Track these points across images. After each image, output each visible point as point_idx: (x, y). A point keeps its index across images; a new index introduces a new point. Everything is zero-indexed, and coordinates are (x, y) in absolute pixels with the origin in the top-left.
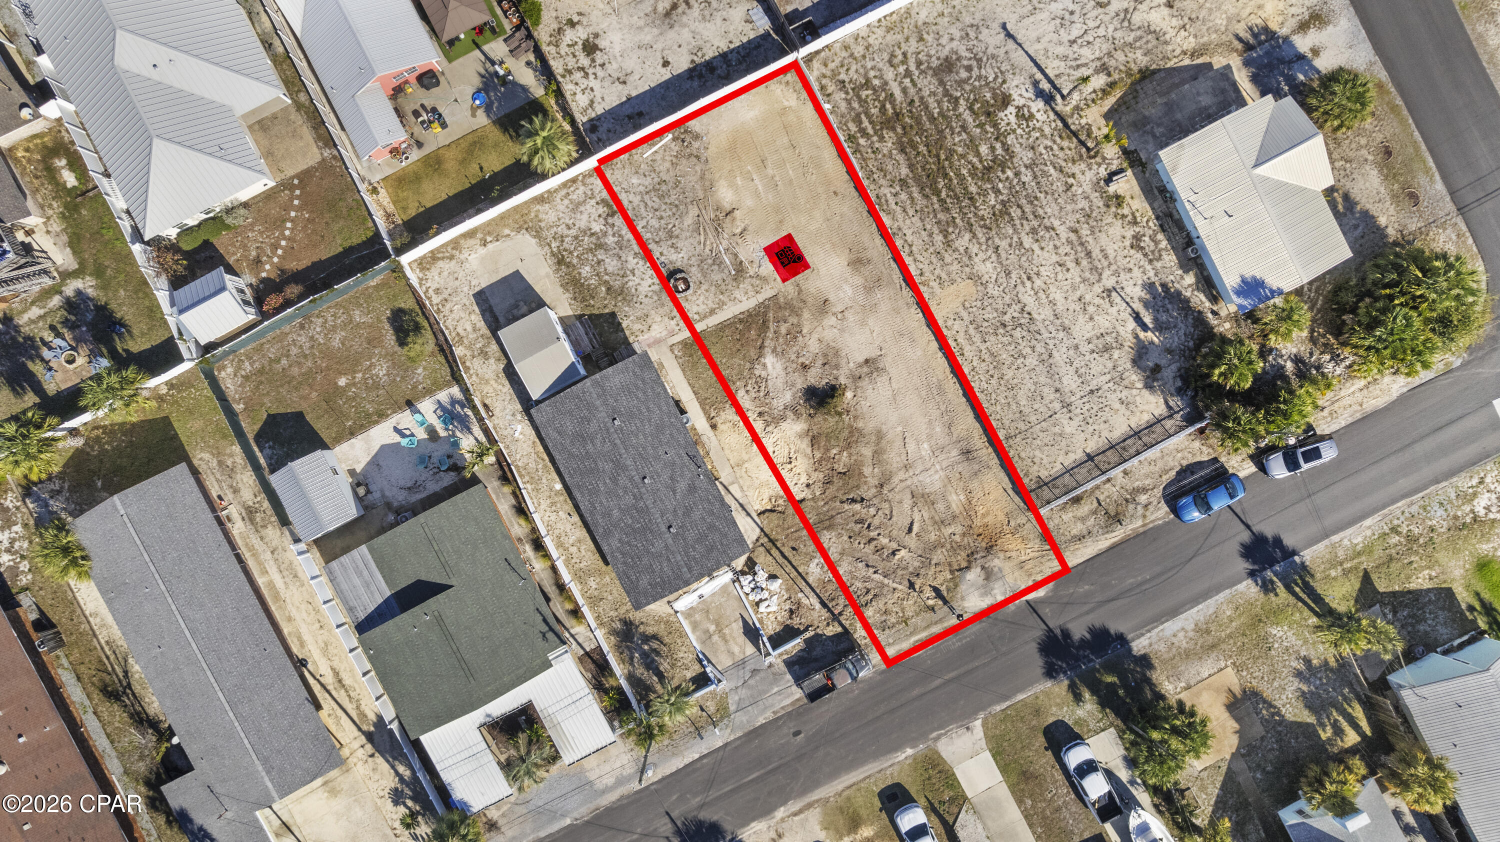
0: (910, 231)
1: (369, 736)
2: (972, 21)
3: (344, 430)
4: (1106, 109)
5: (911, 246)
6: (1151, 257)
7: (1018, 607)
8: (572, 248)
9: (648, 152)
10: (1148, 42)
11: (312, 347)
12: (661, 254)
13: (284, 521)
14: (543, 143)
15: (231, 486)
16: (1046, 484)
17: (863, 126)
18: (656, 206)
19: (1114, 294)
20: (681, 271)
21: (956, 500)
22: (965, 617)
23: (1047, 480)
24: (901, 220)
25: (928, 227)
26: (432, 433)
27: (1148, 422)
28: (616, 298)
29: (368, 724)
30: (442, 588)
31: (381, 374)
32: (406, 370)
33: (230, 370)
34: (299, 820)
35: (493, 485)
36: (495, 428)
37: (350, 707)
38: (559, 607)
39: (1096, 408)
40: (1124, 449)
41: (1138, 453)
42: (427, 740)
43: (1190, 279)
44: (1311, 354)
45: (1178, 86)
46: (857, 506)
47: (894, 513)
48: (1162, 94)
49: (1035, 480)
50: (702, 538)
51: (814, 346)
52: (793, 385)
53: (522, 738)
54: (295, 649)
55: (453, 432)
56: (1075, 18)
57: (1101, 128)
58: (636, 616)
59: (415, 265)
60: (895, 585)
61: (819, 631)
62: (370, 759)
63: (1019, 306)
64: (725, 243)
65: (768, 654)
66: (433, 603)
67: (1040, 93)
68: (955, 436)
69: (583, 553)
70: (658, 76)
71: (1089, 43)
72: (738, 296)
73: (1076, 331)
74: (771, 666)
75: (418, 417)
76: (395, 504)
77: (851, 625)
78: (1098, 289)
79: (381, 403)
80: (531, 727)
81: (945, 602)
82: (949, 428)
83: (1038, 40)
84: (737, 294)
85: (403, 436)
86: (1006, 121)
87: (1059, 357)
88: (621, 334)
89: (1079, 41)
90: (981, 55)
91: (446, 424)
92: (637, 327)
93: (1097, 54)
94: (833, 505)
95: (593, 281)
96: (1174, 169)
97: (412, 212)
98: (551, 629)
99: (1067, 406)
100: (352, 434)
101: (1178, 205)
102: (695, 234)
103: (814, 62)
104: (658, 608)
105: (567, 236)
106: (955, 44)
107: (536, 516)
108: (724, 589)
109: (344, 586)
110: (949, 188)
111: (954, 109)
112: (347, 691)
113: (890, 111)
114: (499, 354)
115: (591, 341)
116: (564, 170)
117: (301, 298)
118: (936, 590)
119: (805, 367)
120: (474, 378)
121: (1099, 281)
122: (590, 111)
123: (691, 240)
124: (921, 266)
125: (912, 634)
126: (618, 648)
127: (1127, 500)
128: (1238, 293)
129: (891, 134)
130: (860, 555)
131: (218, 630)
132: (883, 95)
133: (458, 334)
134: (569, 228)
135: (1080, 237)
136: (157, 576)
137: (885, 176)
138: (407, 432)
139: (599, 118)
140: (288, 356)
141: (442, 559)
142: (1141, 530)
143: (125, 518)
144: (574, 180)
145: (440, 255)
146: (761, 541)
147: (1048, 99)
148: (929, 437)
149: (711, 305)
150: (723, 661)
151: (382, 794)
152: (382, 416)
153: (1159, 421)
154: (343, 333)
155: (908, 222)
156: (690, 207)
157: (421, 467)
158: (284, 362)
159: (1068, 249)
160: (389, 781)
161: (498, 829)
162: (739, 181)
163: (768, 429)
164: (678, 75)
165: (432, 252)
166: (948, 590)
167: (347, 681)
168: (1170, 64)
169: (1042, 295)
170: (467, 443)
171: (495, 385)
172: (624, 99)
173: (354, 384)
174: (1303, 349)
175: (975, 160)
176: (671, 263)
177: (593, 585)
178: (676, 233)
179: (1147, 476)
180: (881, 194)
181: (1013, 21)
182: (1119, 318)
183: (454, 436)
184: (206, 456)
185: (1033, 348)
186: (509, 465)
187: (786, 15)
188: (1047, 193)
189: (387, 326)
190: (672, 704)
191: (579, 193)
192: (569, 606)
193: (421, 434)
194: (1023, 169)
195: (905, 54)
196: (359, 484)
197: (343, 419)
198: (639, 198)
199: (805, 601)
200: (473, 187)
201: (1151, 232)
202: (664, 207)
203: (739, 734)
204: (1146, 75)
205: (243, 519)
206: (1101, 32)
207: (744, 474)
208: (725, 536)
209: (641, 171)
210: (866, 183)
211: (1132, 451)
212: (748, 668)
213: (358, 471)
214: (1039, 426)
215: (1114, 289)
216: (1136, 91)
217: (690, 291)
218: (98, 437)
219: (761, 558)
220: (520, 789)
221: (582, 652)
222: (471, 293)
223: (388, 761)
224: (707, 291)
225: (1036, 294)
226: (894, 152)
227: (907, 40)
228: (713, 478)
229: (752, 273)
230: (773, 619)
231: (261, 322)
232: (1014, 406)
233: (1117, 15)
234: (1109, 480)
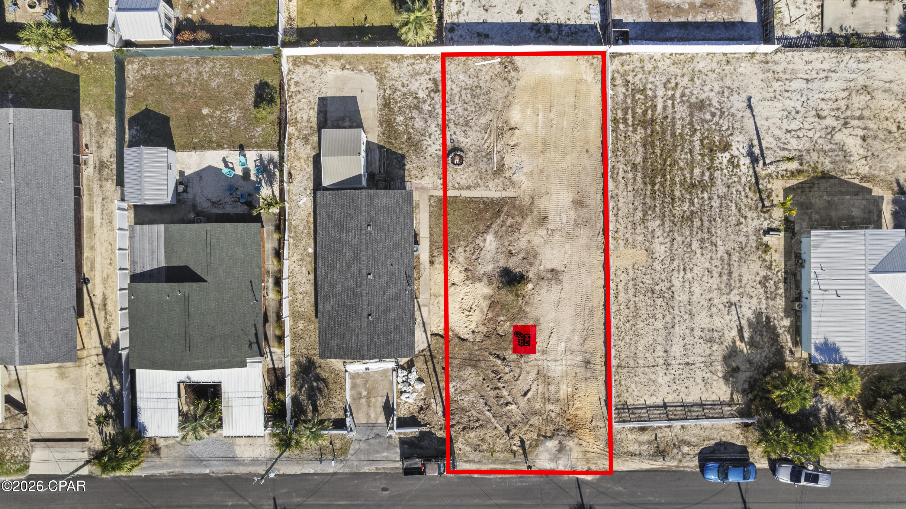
0: (623, 200)
1: (105, 351)
2: (731, 85)
3: (190, 143)
4: (788, 185)
5: (619, 210)
6: (768, 295)
7: (570, 480)
8: (398, 100)
9: (479, 62)
10: (837, 155)
11: (197, 79)
12: (455, 133)
13: (120, 182)
14: (414, 20)
15: (98, 143)
16: (628, 409)
17: (627, 116)
18: (467, 101)
19: (733, 307)
20: (462, 151)
21: (565, 390)
22: (533, 469)
23: (630, 406)
24: (621, 190)
25: (636, 203)
26: (246, 172)
27: (714, 401)
28: (410, 146)
29: (109, 343)
30: (197, 279)
31: (233, 119)
32: (250, 125)
33: (135, 66)
34: (30, 383)
35: (269, 228)
36: (289, 191)
37: (102, 325)
38: (272, 330)
39: (685, 376)
40: (690, 411)
41: (697, 418)
42: (139, 372)
43: (786, 322)
44: (842, 411)
45: (842, 193)
46: (499, 362)
47: (521, 378)
48: (829, 194)
49: (622, 402)
50: (387, 333)
51: (523, 243)
52: (497, 262)
53: (202, 404)
54: (86, 269)
55: (261, 180)
56: (798, 116)
57: (778, 197)
58: (319, 361)
59: (291, 59)
60: (497, 425)
61: (433, 430)
62: (98, 366)
63: (669, 284)
64: (499, 147)
65: (392, 429)
66: (187, 286)
67: (750, 154)
68: (585, 347)
69: (305, 302)
70: (511, 17)
71: (798, 137)
72: (491, 186)
73: (697, 319)
74: (390, 437)
75: (242, 159)
76: (199, 209)
77: (456, 436)
78: (725, 299)
79: (223, 138)
80: (213, 399)
81: (525, 453)
82: (584, 340)
83: (767, 119)
84: (491, 184)
85: (227, 166)
86: (720, 161)
87: (678, 330)
88: (402, 172)
89: (793, 133)
90: (725, 109)
91: (258, 172)
92: (415, 172)
93: (800, 147)
94: (484, 353)
95: (401, 128)
96: (817, 246)
97: (306, 24)
98: (258, 343)
99: (667, 365)
100: (195, 148)
101: (804, 271)
102: (483, 132)
103: (616, 59)
104: (337, 363)
105: (399, 90)
106: (712, 94)
107: (286, 263)
108: (385, 371)
109: (137, 245)
110: (662, 185)
111: (691, 136)
112: (106, 314)
113: (649, 116)
114: (316, 144)
115: (380, 166)
116: (419, 45)
117: (205, 42)
118: (522, 441)
119: (510, 253)
120: (292, 152)
121: (728, 294)
122: (455, 17)
123: (478, 134)
124: (619, 226)
125: (493, 462)
126: (296, 376)
127: (675, 445)
128: (817, 349)
129: (642, 131)
130: (484, 394)
131: (37, 232)
132: (650, 103)
133: (296, 118)
134: (403, 86)
135: (730, 260)
136: (13, 175)
137: (625, 156)
138: (231, 165)
139: (458, 25)
140: (178, 77)
141: (209, 260)
142: (674, 469)
143: (11, 127)
144: (422, 57)
145: (310, 61)
146: (425, 353)
147: (754, 160)
148: (568, 340)
149: (470, 182)
150: (361, 418)
151: (94, 392)
152: (219, 146)
153: (721, 404)
154: (222, 80)
155: (625, 193)
156: (489, 112)
157: (228, 193)
158: (174, 79)
159: (719, 264)
160: (103, 386)
161: (159, 454)
162: (529, 111)
163: (466, 282)
164: (524, 23)
165: (306, 56)
166: (530, 446)
167: (110, 308)
168: (844, 177)
169: (687, 285)
170: (265, 192)
171: (303, 164)
172: (481, 21)
173: (212, 117)
174: (838, 404)
175: (688, 175)
176: (458, 142)
177: (301, 326)
178: (471, 124)
179: (695, 436)
180: (616, 167)
181: (757, 98)
182: (729, 324)
183: (260, 183)
184: (92, 114)
185: (664, 316)
186: (285, 220)
187: (614, 20)
188: (723, 220)
189: (252, 90)
190: (312, 433)
191: (422, 66)
192: (278, 332)
193: (239, 171)
194: (715, 197)
195: (677, 84)
196: (181, 183)
197: (194, 136)
198: (458, 89)
199: (433, 406)
200: (354, 28)
201: (777, 279)
202: (472, 103)
203: (347, 471)
204: (825, 176)
205: (95, 167)
206: (810, 134)
207: (435, 303)
208: (403, 339)
209: (468, 73)
210: (610, 154)
211: (694, 415)
212: (375, 431)
213: (186, 174)
214: (642, 369)
215: (735, 304)
216: (814, 184)
217: (461, 167)
218: (25, 65)
219: (419, 364)
220: (184, 438)
221: (271, 366)
222: (318, 96)
223: (109, 373)
224: (472, 172)
225: (684, 282)
226: (639, 144)
227: (683, 76)
228: (414, 296)
229: (507, 175)
230: (407, 407)
231: (171, 45)
232: (633, 348)
233: (826, 128)
234: (670, 427)
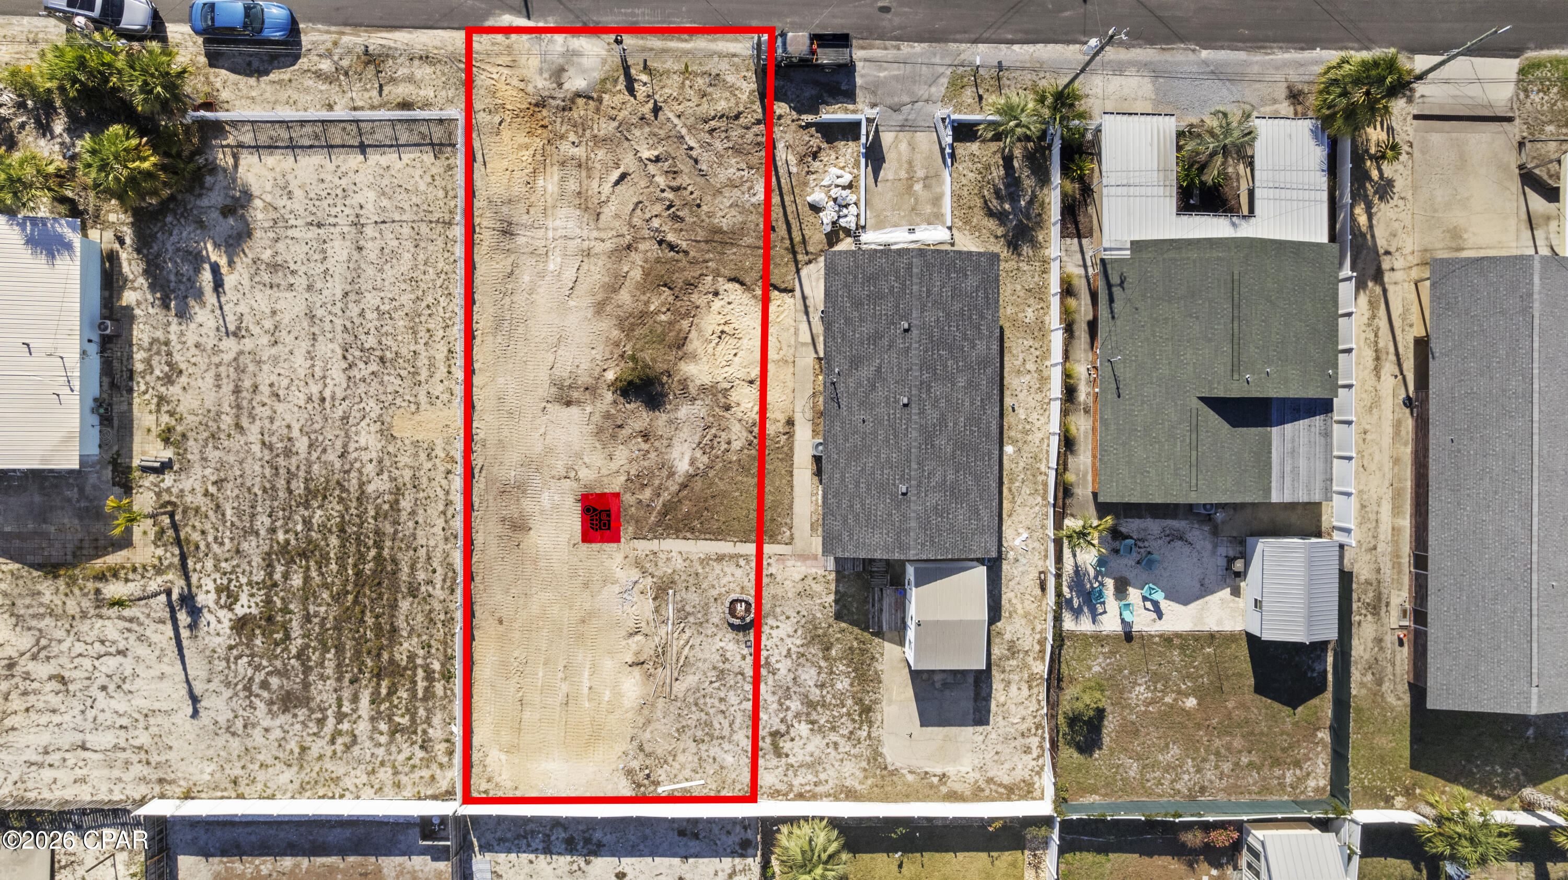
0: (435, 530)
1: (1378, 276)
2: (231, 739)
3: (1219, 646)
4: (124, 553)
5: (444, 513)
6: (164, 348)
7: (543, 16)
8: (845, 718)
9: (696, 785)
10: (28, 607)
11: (1204, 760)
12: (744, 658)
13: (1346, 578)
14: (815, 866)
15: (1381, 649)
16: (432, 144)
17: (425, 684)
18: (720, 716)
19: (232, 328)
20: (732, 626)
21: (549, 183)
22: (613, 37)
23: (429, 148)
24: (440, 549)
25: (411, 524)
26: (1121, 591)
27: (271, 154)
28: (825, 635)
29: (1372, 291)
30: (1217, 404)
31: (1142, 689)
32: (1112, 677)
33: (1312, 783)
34: (1513, 222)
35: (1083, 492)
36: (1046, 557)
37: (1383, 323)
38: (1083, 308)
39: (325, 203)
40: (317, 137)
41: (303, 123)
42: (1321, 236)
43: (129, 297)
44: (22, 126)
45: (20, 536)
46: (671, 237)
47: (631, 207)
48: (45, 535)
49: (443, 157)
50: (876, 298)
51: (622, 455)
52: (670, 422)
53: (1209, 177)
54: (1409, 424)
55: (1096, 578)
56: (103, 680)
57: (143, 531)
58: (998, 247)
59: (1037, 793)
60: (676, 121)
61: (795, 115)
62: (1392, 249)
63: (351, 374)
64: (662, 631)
65: (870, 121)
66: (1235, 390)
67: (195, 612)
68: (510, 260)
69: (1021, 356)
70: (637, 866)
71: (102, 642)
72: (680, 561)
73: (300, 308)
74: (873, 105)
75: (1128, 617)
76: (1206, 528)
77: (753, 103)
78: (248, 344)
79: (1161, 654)
80: (1191, 184)
81: (626, 69)
82: (512, 273)
83: (162, 676)
84: (679, 564)
85: (1156, 604)
86: (253, 600)
87: (336, 287)
88: (841, 589)
89: (113, 650)
90: (242, 694)
91: (1100, 592)
92: (818, 588)
93: (100, 622)
94: (698, 255)
95: (841, 668)
96: (67, 440)
97: (1007, 857)
98: (1109, 286)
99: (357, 224)
100: (1212, 637)
101: (95, 390)
102: (692, 660)
103: (444, 789)
104: (967, 243)
105: (843, 736)
106: (267, 722)
107: (1055, 427)
108: (880, 225)
109: (1320, 465)
110: (361, 557)
111: (307, 646)
112: (1376, 343)
113: (385, 684)
114: (996, 640)
115: (881, 600)
116: (806, 819)
117: (1188, 826)
118: (631, 90)
119: (646, 436)
120: (1039, 628)
121: (241, 353)
122: (739, 867)
123: (700, 655)
124: (444, 483)
125: (686, 52)
126: (1040, 222)
127: (346, 74)
128: (68, 246)
129: (397, 656)
130: (698, 179)
131: (1496, 493)
132: (382, 708)
133: (1030, 688)
134: (836, 744)
135: (237, 416)
136: (1535, 594)
137: (430, 611)
138: (1149, 605)
139: (733, 854)
140: (1237, 764)
141: (1194, 436)
142: (348, 30)
143: (1535, 681)
144: (801, 796)
145: (1002, 790)
146: (806, 258)
147: (188, 601)
148: (541, 275)
149: (717, 567)
150: (926, 142)
151: (1401, 203)
152: (1168, 639)
153: (257, 147)
154: (1160, 757)
155: (432, 543)
156: (681, 695)
157: (1155, 556)
158: (1245, 760)
159: (259, 410)
160: (1385, 212)
161: (1289, 88)
162: (607, 695)
163: (728, 386)
164: (613, 855)
165: (1009, 799)
166: (616, 81)
167: (1369, 354)
168: (15, 566)
169: (318, 372)
170: (1088, 557)
171: (1019, 606)
172: (691, 860)
173: (1179, 692)
174: (30, 139)
175: (314, 574)
176: (738, 642)
177: (1029, 312)
178: (714, 673)
179: (307, 90)
180: (447, 592)
181: (181, 714)
182: (240, 296)
183: (1098, 573)
184: (1391, 699)
185: (362, 314)
186: (1054, 506)
187: (448, 859)
188: (249, 490)
189: (1106, 740)
190: (1016, 118)
191: (802, 780)
192: (1072, 302)
193: (1134, 595)
194: (263, 532)
195: (333, 742)
196: (1237, 574)
197: (1212, 658)
198: (735, 737)
199: (792, 160)
200: (921, 849)
201: (148, 378)
202: (712, 711)
203: (953, 46)
204: (51, 569)
205: (1388, 604)
206: (79, 648)
207: (785, 348)
208: (846, 285)
209: (716, 766)
210: (459, 615)
211: (308, 129)
212: (901, 117)
213: (1228, 590)
214: (404, 218)
215: (227, 334)
216: (74, 555)
217: (734, 596)
218: (1504, 787)
219: (816, 239)
220: (1247, 116)
221: (1084, 241)
222: (989, 728)
223: (1373, 236)
224: (713, 587)
225: (324, 377)
226: (405, 634)
227: (320, 757)
228: (824, 363)
229: (649, 579)
230: (841, 159)
231: (1249, 821)
232: (421, 257)
233: (48, 658)
234: (355, 109)
